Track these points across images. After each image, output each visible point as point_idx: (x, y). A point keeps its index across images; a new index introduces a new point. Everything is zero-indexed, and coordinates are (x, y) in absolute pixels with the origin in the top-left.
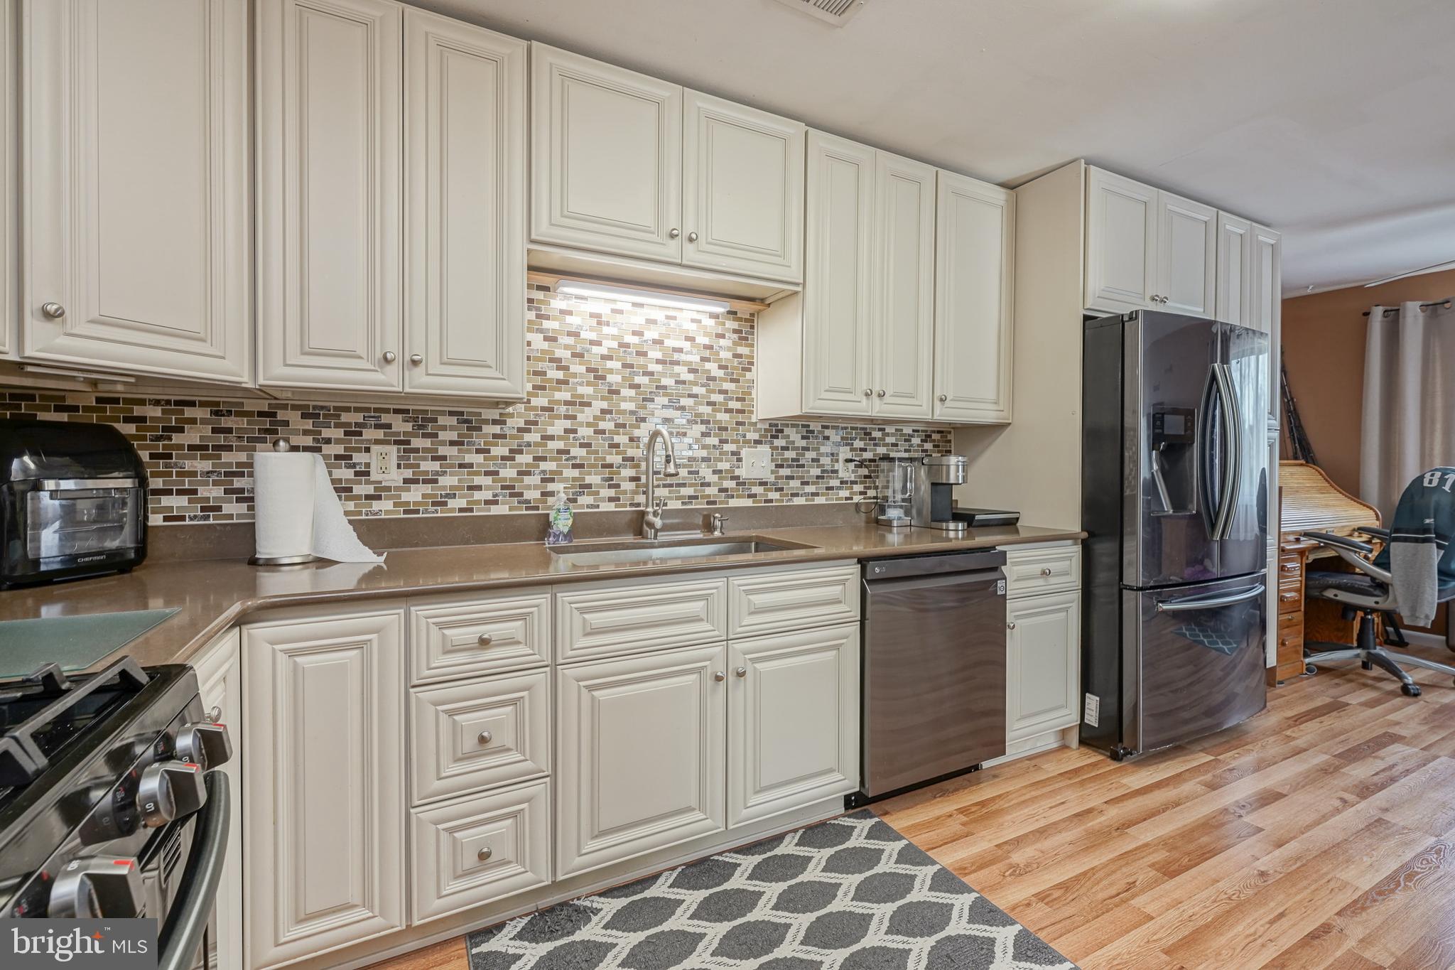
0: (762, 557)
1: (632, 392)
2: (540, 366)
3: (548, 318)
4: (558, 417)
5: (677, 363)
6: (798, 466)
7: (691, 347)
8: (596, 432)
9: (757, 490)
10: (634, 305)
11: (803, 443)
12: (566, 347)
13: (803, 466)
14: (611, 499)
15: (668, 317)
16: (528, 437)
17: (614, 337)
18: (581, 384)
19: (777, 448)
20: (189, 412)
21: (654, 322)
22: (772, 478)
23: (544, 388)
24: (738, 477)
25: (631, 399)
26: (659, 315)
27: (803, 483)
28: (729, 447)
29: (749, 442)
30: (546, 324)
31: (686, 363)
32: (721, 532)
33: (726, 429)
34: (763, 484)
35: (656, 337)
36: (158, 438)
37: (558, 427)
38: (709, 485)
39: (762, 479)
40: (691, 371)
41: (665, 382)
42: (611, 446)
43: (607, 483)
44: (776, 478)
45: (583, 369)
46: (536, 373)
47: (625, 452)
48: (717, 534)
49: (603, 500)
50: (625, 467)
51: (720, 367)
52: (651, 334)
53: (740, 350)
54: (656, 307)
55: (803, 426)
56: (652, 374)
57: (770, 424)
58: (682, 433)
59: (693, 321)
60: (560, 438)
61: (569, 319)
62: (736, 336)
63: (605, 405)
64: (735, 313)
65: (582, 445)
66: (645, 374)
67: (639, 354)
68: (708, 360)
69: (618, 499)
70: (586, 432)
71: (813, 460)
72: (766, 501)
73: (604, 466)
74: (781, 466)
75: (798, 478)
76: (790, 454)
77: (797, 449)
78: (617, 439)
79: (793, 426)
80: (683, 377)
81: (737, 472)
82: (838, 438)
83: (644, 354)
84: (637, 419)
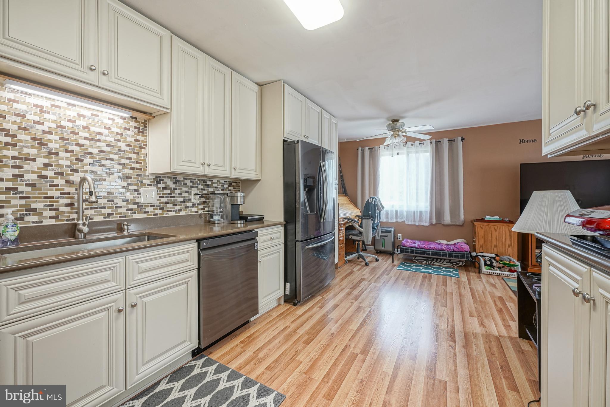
0: (152, 242)
1: (68, 155)
5: (100, 141)
6: (171, 197)
7: (109, 133)
8: (39, 177)
9: (149, 209)
10: (68, 104)
11: (174, 186)
12: (14, 123)
13: (174, 197)
14: (51, 217)
15: (92, 115)
17: (53, 121)
18: (27, 147)
19: (160, 188)
21: (84, 116)
22: (158, 203)
24: (138, 203)
25: (67, 159)
26: (88, 113)
27: (174, 205)
28: (132, 188)
29: (145, 185)
31: (105, 141)
32: (128, 232)
33: (131, 178)
34: (153, 206)
35: (85, 124)
38: (121, 207)
39: (152, 204)
40: (108, 146)
41: (90, 150)
42: (51, 186)
43: (49, 208)
44: (160, 203)
45: (28, 138)
47: (63, 190)
48: (125, 233)
49: (46, 218)
50: (63, 198)
51: (127, 145)
52: (81, 123)
53: (139, 138)
54: (84, 108)
55: (174, 178)
56: (81, 145)
57: (156, 176)
58: (103, 179)
59: (109, 119)
60: (8, 180)
61: (16, 105)
62: (136, 130)
63: (46, 161)
64: (136, 118)
65: (28, 185)
66: (77, 145)
67: (72, 133)
68: (120, 141)
69: (58, 217)
70: (31, 177)
71: (179, 194)
72: (154, 215)
73: (46, 198)
74: (163, 197)
75: (171, 203)
76: (167, 191)
77: (171, 188)
78: (56, 182)
79: (169, 177)
80: (103, 149)
81: (138, 200)
82: (191, 184)
83: (77, 134)
84: (72, 171)
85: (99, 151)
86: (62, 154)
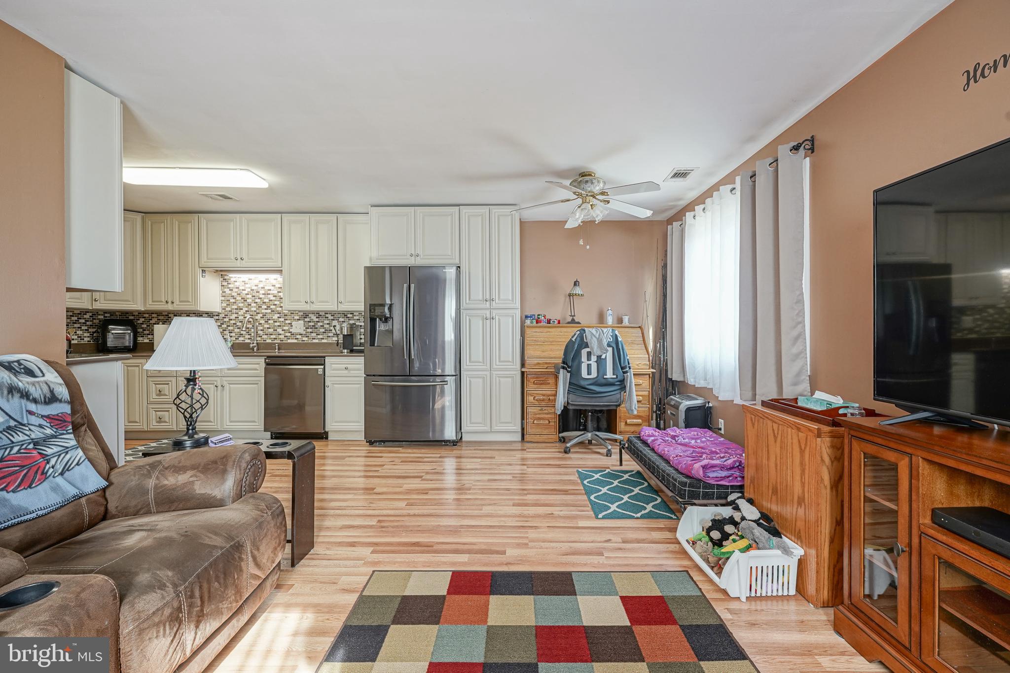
1: (255, 305)
2: (228, 298)
3: (230, 284)
4: (233, 313)
5: (269, 294)
6: (315, 328)
7: (274, 288)
8: (244, 317)
9: (298, 337)
10: (255, 277)
11: (317, 320)
12: (236, 292)
13: (317, 328)
14: (249, 339)
16: (225, 320)
17: (249, 288)
18: (240, 303)
19: (306, 322)
20: (153, 315)
21: (262, 282)
22: (304, 333)
23: (229, 305)
24: (291, 332)
25: (255, 307)
26: (264, 280)
27: (317, 334)
28: (287, 322)
29: (295, 319)
30: (230, 286)
31: (272, 294)
33: (287, 315)
34: (302, 334)
35: (262, 286)
36: (148, 322)
37: (233, 317)
38: (281, 334)
40: (274, 296)
41: (265, 301)
42: (249, 322)
44: (306, 332)
45: (240, 298)
46: (227, 301)
52: (261, 285)
54: (262, 277)
55: (317, 313)
56: (261, 298)
57: (304, 313)
59: (274, 280)
60: (234, 320)
61: (236, 283)
63: (247, 309)
65: (240, 322)
66: (259, 298)
68: (280, 292)
70: (241, 318)
71: (321, 326)
72: (302, 341)
73: (247, 328)
74: (308, 328)
75: (315, 332)
76: (313, 324)
77: (315, 322)
79: (312, 313)
81: (291, 330)
82: (332, 318)
83: (259, 292)
84: (257, 313)
85: (270, 300)
86: (253, 305)
